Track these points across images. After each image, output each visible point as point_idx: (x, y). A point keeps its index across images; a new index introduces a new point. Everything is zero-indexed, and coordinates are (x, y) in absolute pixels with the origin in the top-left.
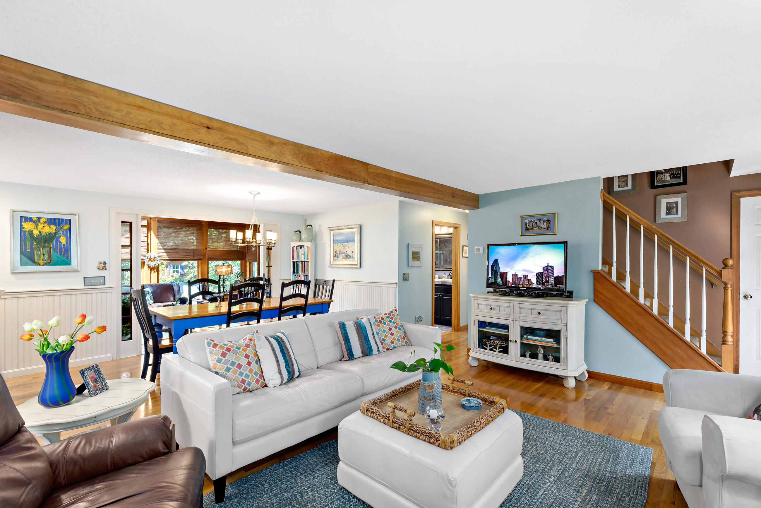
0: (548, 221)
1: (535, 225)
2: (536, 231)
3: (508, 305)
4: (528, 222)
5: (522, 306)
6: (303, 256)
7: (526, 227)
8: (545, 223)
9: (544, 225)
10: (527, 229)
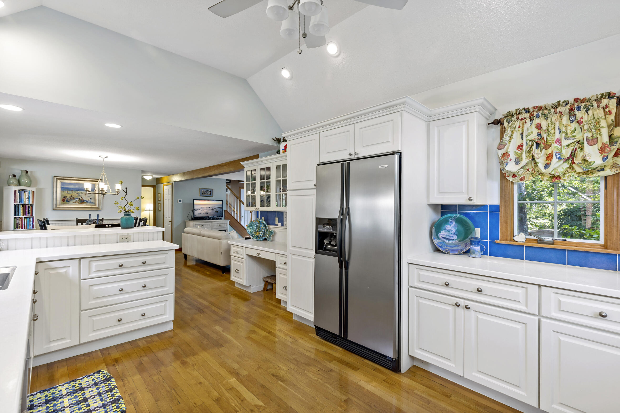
0: (210, 192)
1: (206, 193)
2: (206, 195)
3: (209, 223)
4: (203, 191)
5: (215, 223)
6: (27, 200)
7: (202, 193)
8: (209, 192)
9: (209, 193)
10: (203, 194)
